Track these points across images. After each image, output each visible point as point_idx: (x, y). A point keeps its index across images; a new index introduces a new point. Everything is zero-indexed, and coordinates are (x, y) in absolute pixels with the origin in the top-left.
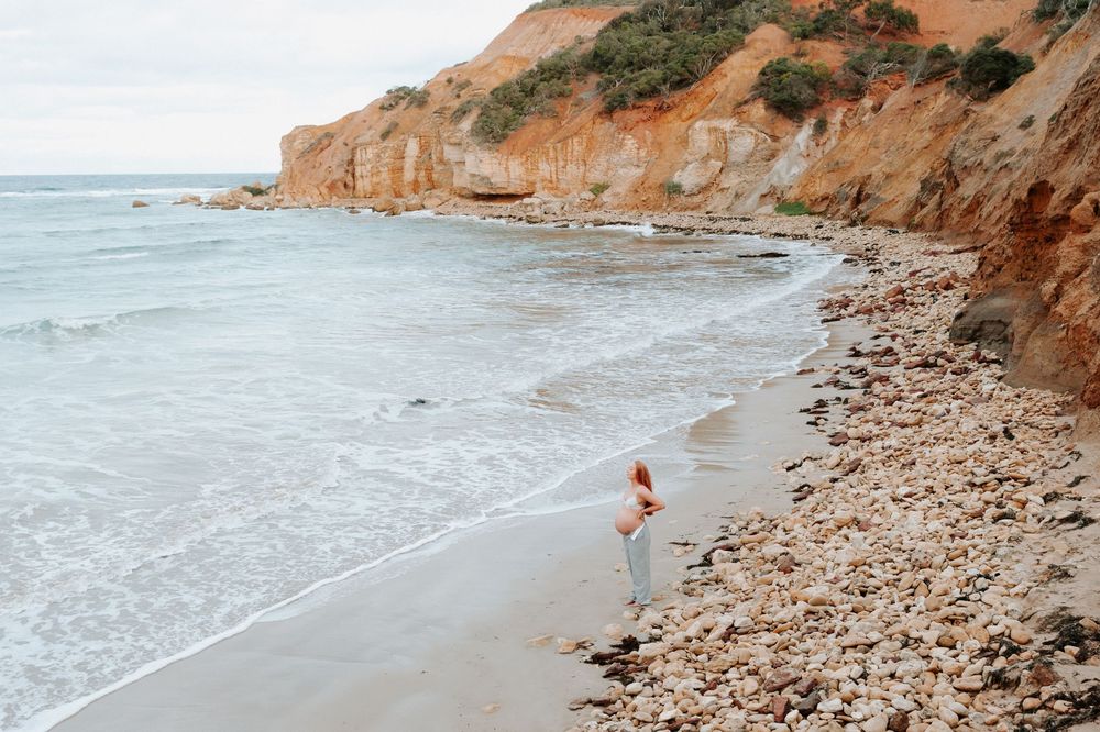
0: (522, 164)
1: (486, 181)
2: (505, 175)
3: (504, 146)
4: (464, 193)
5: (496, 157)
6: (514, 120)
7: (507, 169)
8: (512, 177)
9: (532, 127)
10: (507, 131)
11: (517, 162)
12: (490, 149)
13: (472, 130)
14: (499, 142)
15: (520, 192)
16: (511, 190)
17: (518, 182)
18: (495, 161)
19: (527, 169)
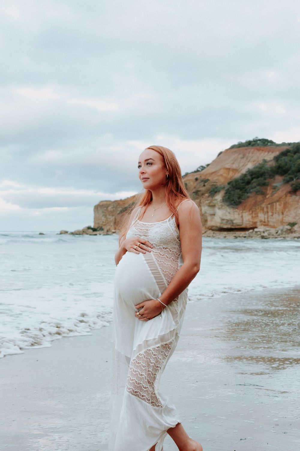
0: (250, 214)
1: (230, 222)
2: (241, 219)
3: (240, 207)
4: (213, 228)
5: (236, 211)
6: (243, 195)
7: (242, 217)
8: (244, 220)
9: (253, 198)
10: (240, 200)
11: (247, 213)
12: (233, 208)
13: (223, 199)
14: (237, 205)
15: (248, 226)
16: (244, 226)
17: (248, 222)
18: (235, 213)
19: (252, 217)
